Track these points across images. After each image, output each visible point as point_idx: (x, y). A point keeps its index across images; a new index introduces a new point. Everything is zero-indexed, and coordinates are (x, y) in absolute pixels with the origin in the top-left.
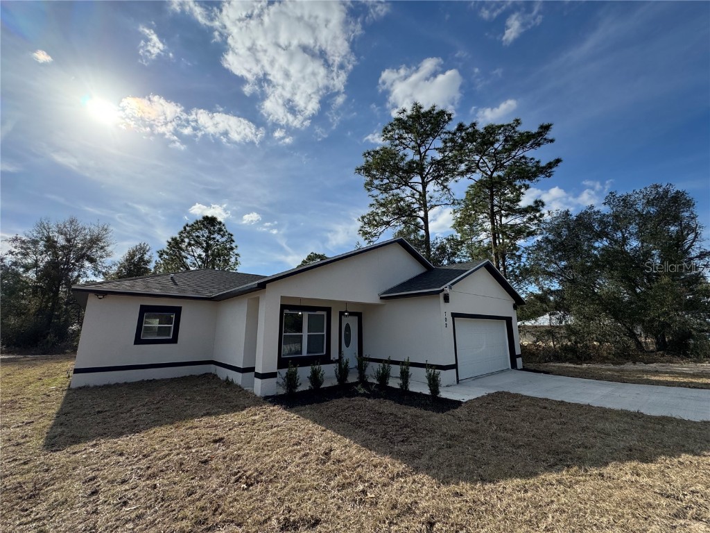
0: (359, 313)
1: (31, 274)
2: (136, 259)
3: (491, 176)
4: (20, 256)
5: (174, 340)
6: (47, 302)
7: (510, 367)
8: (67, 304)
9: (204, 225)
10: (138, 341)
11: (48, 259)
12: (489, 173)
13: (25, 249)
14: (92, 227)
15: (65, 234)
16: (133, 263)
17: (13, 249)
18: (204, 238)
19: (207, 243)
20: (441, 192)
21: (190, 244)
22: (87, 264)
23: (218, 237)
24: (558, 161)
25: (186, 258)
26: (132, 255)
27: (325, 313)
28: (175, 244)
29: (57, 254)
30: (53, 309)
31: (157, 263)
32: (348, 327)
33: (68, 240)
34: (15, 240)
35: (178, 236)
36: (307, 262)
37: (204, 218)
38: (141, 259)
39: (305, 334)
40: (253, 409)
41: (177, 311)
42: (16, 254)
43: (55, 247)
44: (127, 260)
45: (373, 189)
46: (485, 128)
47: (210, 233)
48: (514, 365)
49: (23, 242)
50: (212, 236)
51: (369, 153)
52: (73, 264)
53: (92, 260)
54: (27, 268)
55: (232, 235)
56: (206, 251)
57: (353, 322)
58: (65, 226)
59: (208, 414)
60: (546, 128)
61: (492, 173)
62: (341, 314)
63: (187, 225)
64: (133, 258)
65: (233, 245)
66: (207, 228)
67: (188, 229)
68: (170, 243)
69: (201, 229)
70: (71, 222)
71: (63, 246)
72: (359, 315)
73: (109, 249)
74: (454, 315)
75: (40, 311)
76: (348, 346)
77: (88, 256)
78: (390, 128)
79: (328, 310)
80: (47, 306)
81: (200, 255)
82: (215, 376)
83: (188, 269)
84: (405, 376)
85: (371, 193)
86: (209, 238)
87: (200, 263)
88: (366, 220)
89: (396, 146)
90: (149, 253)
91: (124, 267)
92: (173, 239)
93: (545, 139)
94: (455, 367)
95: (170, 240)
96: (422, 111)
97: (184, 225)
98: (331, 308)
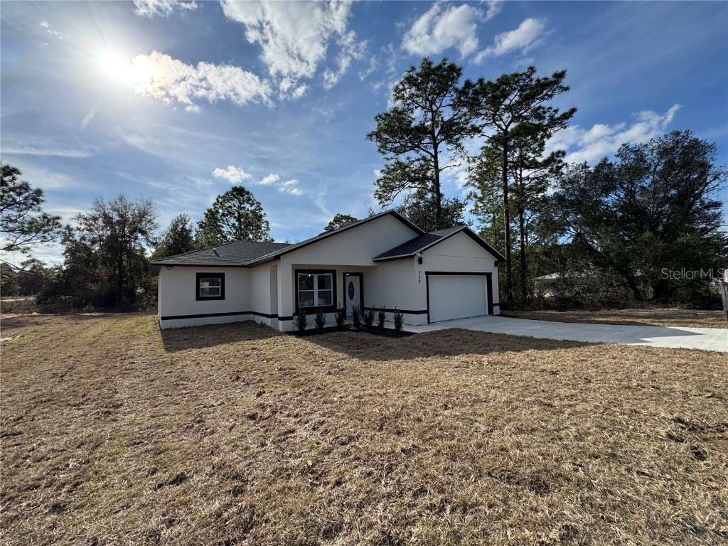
0: (360, 274)
1: (97, 247)
2: (179, 229)
3: (505, 131)
4: (85, 232)
5: (223, 297)
6: (114, 270)
7: (487, 313)
8: (130, 271)
9: (234, 195)
10: (198, 298)
11: (109, 233)
12: (504, 127)
13: (89, 226)
14: (138, 202)
15: (118, 211)
16: (177, 233)
17: (79, 226)
18: (235, 208)
19: (239, 213)
20: (455, 151)
21: (223, 215)
22: (140, 235)
23: (247, 206)
24: (573, 111)
25: (222, 227)
26: (175, 226)
27: (331, 274)
28: (211, 215)
29: (114, 228)
30: (121, 276)
31: (198, 232)
32: (351, 284)
33: (121, 216)
34: (80, 217)
35: (213, 207)
36: (333, 224)
37: (233, 189)
38: (183, 229)
39: (316, 290)
40: (276, 338)
41: (222, 276)
42: (83, 230)
43: (112, 223)
44: (172, 230)
45: (387, 152)
46: (498, 80)
47: (240, 203)
48: (491, 312)
49: (85, 219)
50: (242, 206)
51: (380, 116)
52: (129, 237)
53: (143, 233)
54: (94, 242)
55: (260, 204)
56: (238, 220)
57: (356, 281)
58: (116, 203)
59: (249, 340)
60: (560, 76)
61: (507, 127)
62: (344, 274)
63: (219, 197)
64: (176, 228)
65: (262, 213)
66: (237, 198)
67: (220, 200)
68: (207, 214)
69: (232, 200)
70: (121, 199)
71: (118, 221)
72: (361, 275)
73: (155, 221)
74: (428, 273)
75: (111, 278)
76: (351, 298)
77: (140, 229)
78: (401, 87)
79: (334, 272)
80: (115, 274)
81: (234, 224)
82: (254, 322)
83: (225, 237)
84: (382, 318)
85: (386, 156)
86: (240, 208)
87: (234, 231)
88: (381, 183)
89: (408, 105)
90: (189, 223)
91: (171, 237)
92: (208, 211)
93: (561, 87)
94: (427, 312)
95: (206, 212)
96: (433, 66)
97: (217, 197)
98: (335, 271)
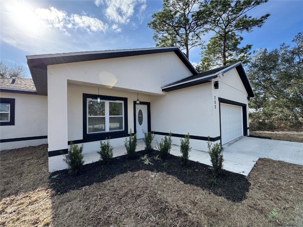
0: (148, 103)
5: (12, 123)
27: (123, 102)
32: (140, 112)
39: (107, 116)
41: (12, 102)
48: (245, 134)
57: (144, 109)
61: (226, 27)
62: (135, 102)
74: (221, 100)
76: (141, 124)
79: (125, 100)
94: (220, 138)
98: (127, 98)
